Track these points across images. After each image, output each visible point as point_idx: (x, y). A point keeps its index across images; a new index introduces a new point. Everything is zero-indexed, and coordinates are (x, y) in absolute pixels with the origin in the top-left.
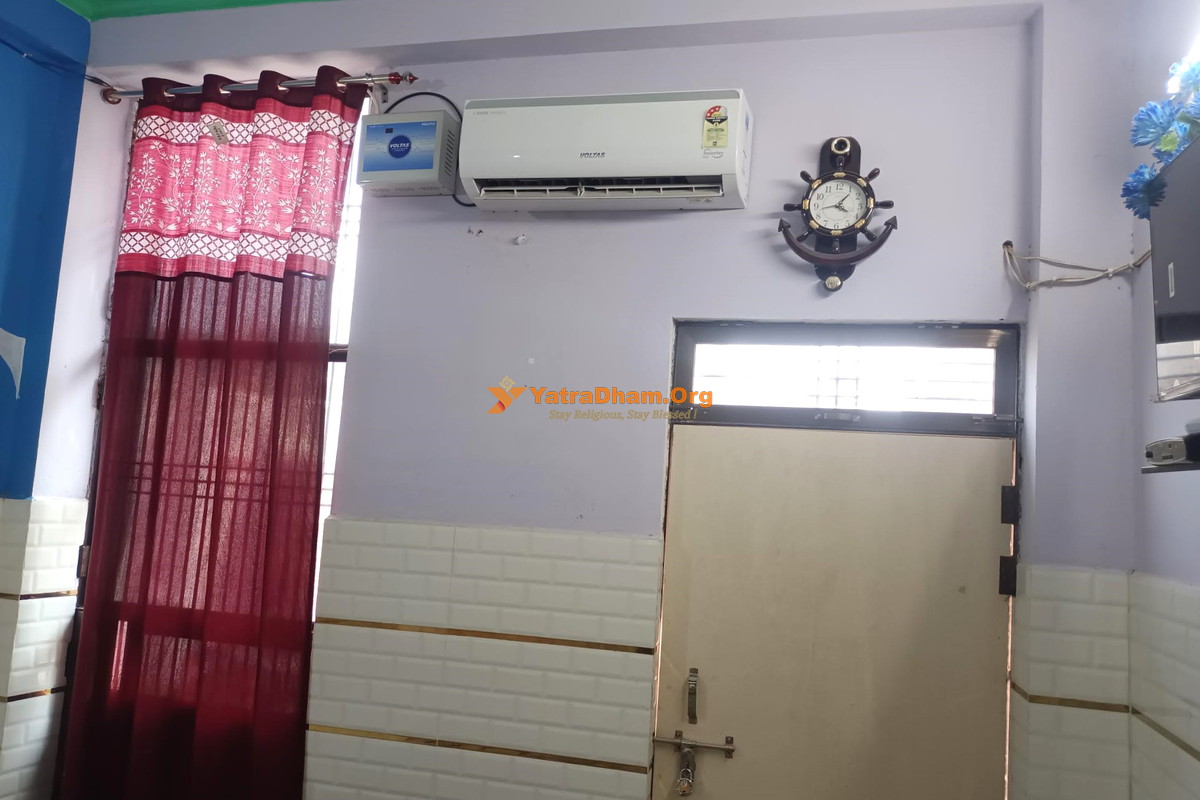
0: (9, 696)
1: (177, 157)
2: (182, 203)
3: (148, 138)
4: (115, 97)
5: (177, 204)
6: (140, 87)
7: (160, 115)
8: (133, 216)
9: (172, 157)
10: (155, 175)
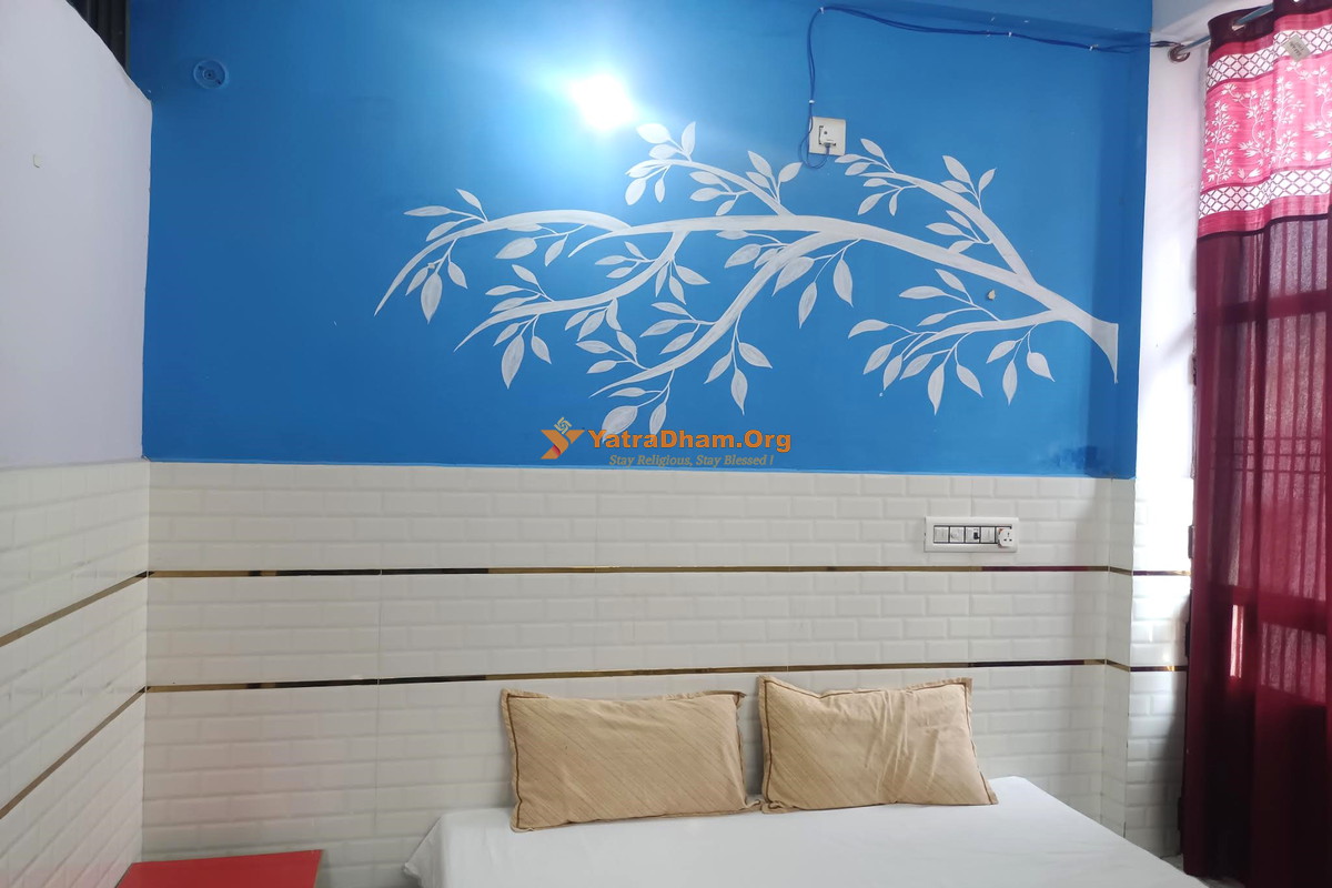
0: (1132, 665)
1: (1254, 93)
2: (1264, 142)
3: (1220, 83)
4: (1183, 53)
5: (1258, 146)
6: (1206, 31)
7: (1230, 53)
8: (1211, 173)
9: (1247, 95)
10: (1230, 122)
